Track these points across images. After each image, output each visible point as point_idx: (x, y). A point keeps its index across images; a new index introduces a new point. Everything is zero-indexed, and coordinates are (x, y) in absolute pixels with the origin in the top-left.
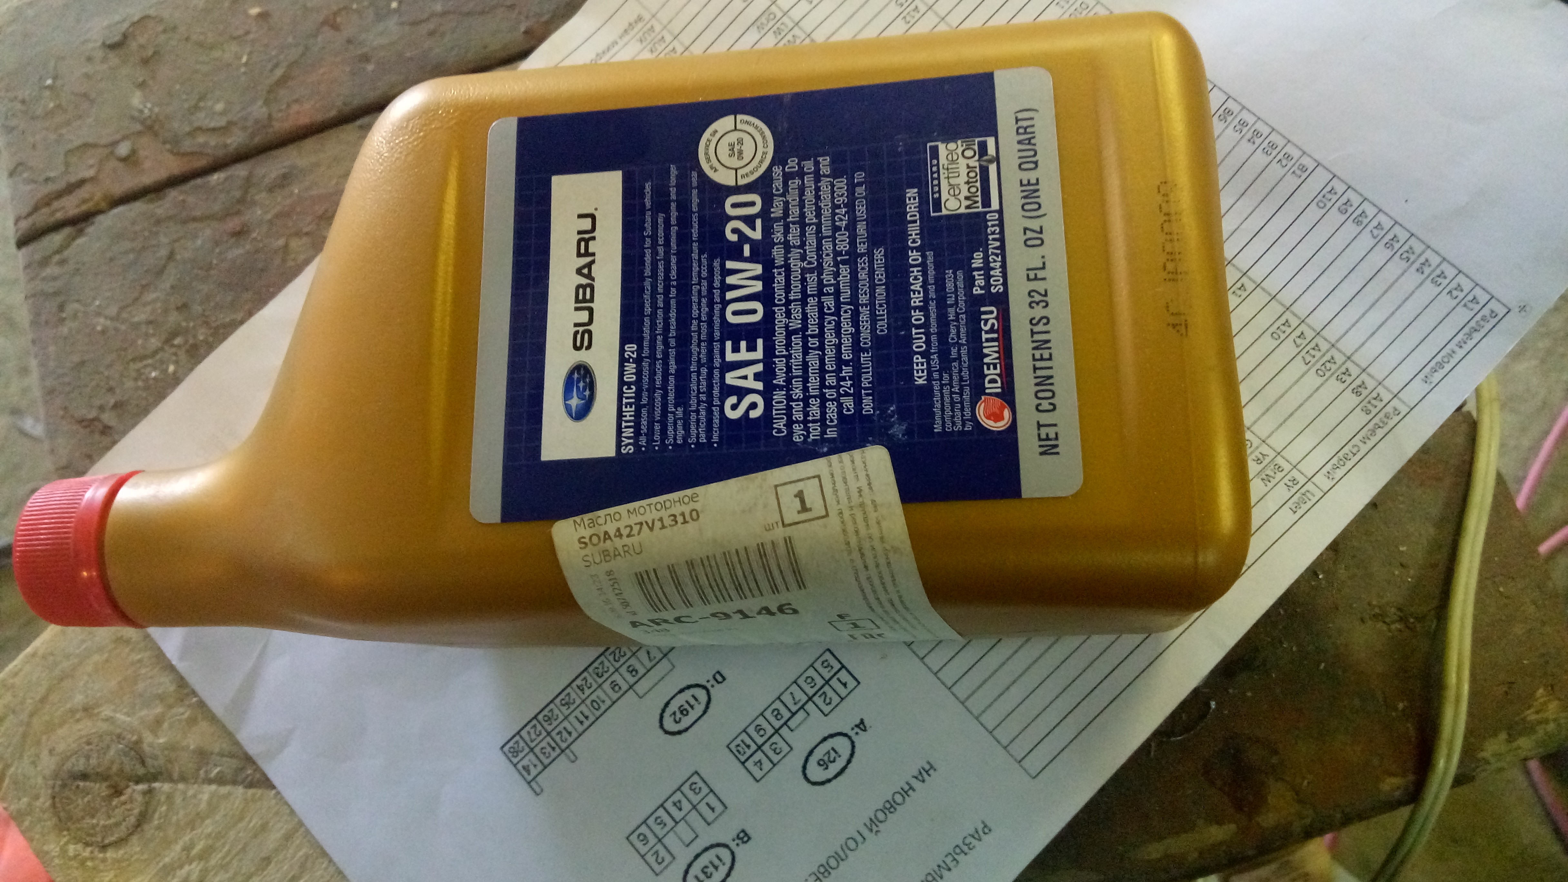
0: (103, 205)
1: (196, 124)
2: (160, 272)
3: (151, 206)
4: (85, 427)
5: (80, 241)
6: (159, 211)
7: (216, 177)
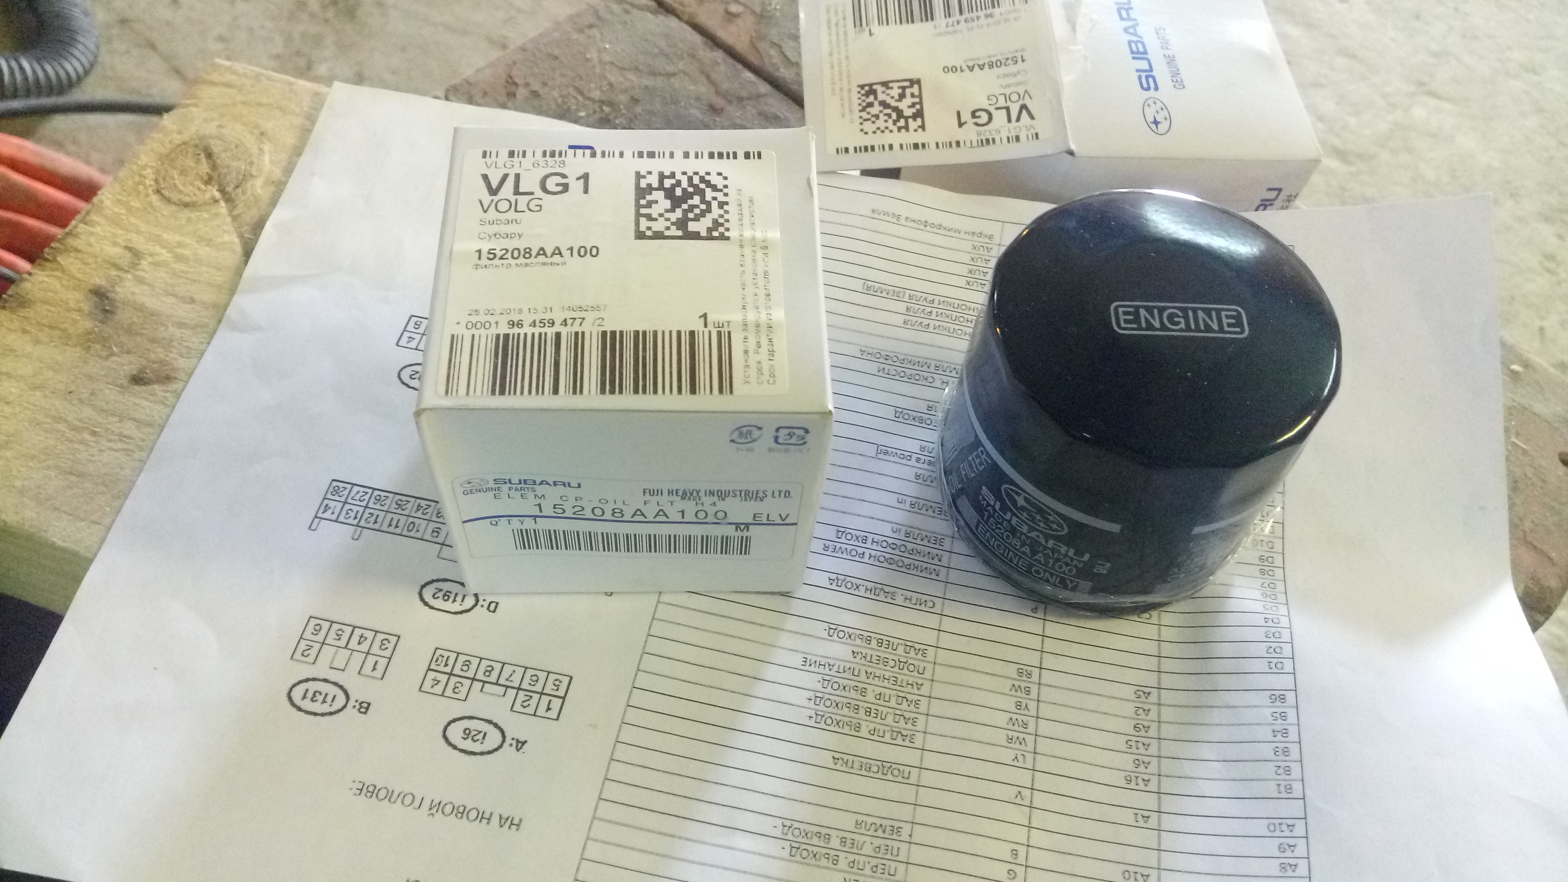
0: (686, 17)
1: (782, 44)
2: (654, 74)
3: (702, 46)
4: (507, 82)
5: (649, 15)
6: (701, 52)
7: (748, 75)
